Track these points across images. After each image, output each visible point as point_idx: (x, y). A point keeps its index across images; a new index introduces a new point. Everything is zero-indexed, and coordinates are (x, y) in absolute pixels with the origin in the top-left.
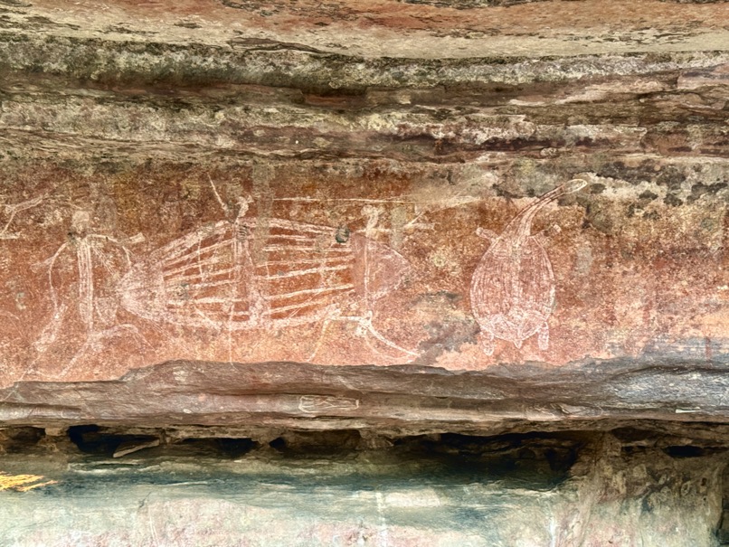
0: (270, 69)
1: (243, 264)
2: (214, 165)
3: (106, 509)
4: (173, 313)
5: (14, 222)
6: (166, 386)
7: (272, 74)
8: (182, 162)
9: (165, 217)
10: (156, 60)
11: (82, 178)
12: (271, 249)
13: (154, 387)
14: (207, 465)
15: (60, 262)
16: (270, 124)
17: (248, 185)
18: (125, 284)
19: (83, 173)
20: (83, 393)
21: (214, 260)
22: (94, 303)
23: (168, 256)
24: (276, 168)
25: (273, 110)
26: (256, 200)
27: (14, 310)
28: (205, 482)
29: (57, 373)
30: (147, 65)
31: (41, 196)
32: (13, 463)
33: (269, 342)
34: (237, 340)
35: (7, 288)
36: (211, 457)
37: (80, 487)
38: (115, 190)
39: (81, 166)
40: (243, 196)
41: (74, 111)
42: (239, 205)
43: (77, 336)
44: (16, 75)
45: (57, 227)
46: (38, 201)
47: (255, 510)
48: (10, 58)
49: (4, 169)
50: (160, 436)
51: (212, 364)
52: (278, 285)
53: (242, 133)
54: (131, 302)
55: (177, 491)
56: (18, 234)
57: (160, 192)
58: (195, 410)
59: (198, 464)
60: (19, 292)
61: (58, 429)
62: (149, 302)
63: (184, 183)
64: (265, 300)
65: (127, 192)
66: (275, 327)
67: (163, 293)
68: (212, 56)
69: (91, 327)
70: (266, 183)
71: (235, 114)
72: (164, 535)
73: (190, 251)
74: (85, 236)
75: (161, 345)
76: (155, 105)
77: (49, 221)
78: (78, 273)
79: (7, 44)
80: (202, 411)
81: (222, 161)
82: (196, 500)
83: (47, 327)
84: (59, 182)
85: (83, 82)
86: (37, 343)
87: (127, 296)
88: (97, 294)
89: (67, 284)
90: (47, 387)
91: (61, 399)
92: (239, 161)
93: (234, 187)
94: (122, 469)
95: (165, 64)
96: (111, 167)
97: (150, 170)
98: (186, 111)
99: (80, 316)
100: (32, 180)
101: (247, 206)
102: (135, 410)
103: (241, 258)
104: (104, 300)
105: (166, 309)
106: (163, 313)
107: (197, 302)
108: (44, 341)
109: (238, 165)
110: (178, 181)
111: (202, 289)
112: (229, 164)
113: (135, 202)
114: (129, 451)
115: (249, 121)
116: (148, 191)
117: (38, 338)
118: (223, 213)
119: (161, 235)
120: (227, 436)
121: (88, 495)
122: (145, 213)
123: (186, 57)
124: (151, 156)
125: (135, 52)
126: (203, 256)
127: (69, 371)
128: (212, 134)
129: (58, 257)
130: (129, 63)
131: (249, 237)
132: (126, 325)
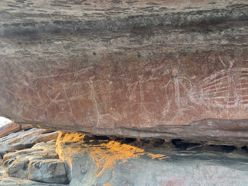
0: (242, 14)
1: (231, 84)
2: (220, 50)
3: (186, 167)
4: (207, 102)
5: (155, 74)
6: (205, 127)
7: (242, 16)
8: (208, 50)
9: (203, 69)
10: (200, 16)
11: (175, 58)
12: (242, 79)
13: (201, 127)
14: (219, 154)
15: (169, 86)
16: (241, 34)
17: (233, 57)
18: (190, 93)
20: (178, 129)
21: (221, 83)
22: (180, 99)
23: (204, 83)
24: (243, 49)
25: (242, 29)
26: (236, 62)
27: (155, 102)
28: (218, 160)
29: (169, 122)
30: (197, 19)
31: (162, 65)
32: (155, 150)
33: (243, 112)
34: (230, 111)
35: (153, 95)
36: (220, 152)
37: (177, 159)
38: (186, 61)
39: (175, 55)
40: (231, 60)
41: (173, 37)
42: (229, 64)
43: (175, 110)
44: (155, 27)
45: (168, 75)
46: (162, 67)
47: (238, 171)
48: (153, 22)
49: (151, 57)
50: (202, 144)
51: (221, 119)
52: (245, 91)
53: (231, 38)
54: (192, 99)
55: (209, 163)
56: (156, 78)
57: (201, 61)
58: (215, 135)
59: (216, 154)
60: (157, 96)
61: (169, 140)
62: (198, 99)
63: (209, 58)
64: (240, 97)
65: (190, 62)
66: (244, 107)
67: (203, 95)
68: (220, 13)
69: (179, 107)
70: (240, 55)
71: (228, 32)
72: (206, 177)
73: (212, 81)
74: (176, 77)
75: (203, 113)
76: (200, 32)
77: (165, 73)
78: (175, 90)
79: (153, 17)
80: (218, 136)
81: (223, 49)
82: (216, 166)
83: (166, 107)
84: (168, 60)
85: (176, 27)
86: (163, 112)
87: (191, 97)
88: (181, 96)
89: (171, 93)
90: (166, 127)
91: (170, 130)
92: (229, 48)
93: (227, 58)
94: (190, 154)
95: (203, 17)
96: (184, 54)
97: (197, 54)
98: (211, 33)
99: (176, 104)
100: (160, 61)
101: (232, 64)
102: (194, 135)
103: (231, 82)
104: (183, 98)
105: (204, 101)
107: (215, 98)
108: (165, 112)
109: (229, 50)
110: (207, 57)
111: (217, 94)
112: (226, 49)
113: (193, 65)
114: (192, 148)
115: (233, 33)
116: (197, 61)
117: (163, 111)
118: (224, 67)
119: (202, 76)
120: (225, 145)
121: (179, 162)
122: (196, 68)
123: (211, 14)
124: (198, 49)
125: (193, 15)
126: (217, 82)
127: (173, 121)
128: (220, 40)
129: (168, 84)
130: (191, 19)
131: (234, 75)
132: (191, 106)
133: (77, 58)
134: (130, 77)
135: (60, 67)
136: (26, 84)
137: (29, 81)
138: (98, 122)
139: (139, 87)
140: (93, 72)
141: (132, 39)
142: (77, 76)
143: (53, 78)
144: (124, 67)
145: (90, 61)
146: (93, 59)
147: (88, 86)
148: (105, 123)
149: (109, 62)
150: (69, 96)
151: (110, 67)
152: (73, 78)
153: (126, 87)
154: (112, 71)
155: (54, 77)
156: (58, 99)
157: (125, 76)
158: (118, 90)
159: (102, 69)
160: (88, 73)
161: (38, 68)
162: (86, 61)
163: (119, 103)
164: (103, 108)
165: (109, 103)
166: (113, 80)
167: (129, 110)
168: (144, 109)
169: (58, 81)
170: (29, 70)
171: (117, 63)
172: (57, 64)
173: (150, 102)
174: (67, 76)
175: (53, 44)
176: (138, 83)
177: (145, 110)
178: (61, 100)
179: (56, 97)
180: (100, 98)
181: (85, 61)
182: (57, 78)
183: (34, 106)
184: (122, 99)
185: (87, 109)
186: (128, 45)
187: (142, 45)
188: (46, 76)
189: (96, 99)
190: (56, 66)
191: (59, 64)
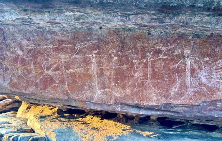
4: (219, 84)
5: (165, 53)
6: (213, 108)
9: (217, 52)
11: (188, 39)
13: (209, 108)
14: (203, 133)
15: (179, 66)
18: (202, 74)
19: (188, 38)
20: (184, 108)
22: (190, 79)
23: (217, 65)
27: (164, 80)
28: (205, 139)
29: (177, 101)
31: (174, 45)
35: (162, 73)
36: (203, 130)
38: (199, 43)
39: (188, 36)
41: (198, 18)
43: (185, 90)
44: (186, 8)
45: (179, 55)
48: (185, 3)
49: (162, 36)
54: (204, 80)
56: (166, 57)
57: (215, 44)
60: (165, 75)
62: (210, 80)
65: (204, 44)
67: (215, 77)
69: (189, 87)
74: (188, 58)
75: (214, 94)
77: (176, 53)
78: (186, 69)
83: (175, 86)
84: (180, 40)
86: (171, 91)
87: (202, 78)
88: (192, 76)
89: (182, 73)
90: (173, 105)
91: (176, 109)
96: (198, 36)
97: (212, 37)
99: (186, 83)
100: (171, 40)
104: (194, 79)
105: (216, 82)
106: (215, 84)
108: (173, 91)
113: (206, 47)
114: (177, 126)
116: (211, 44)
117: (171, 90)
119: (215, 58)
120: (209, 124)
122: (210, 51)
124: (213, 32)
127: (181, 101)
129: (179, 64)
132: (202, 87)
133: (80, 31)
134: (137, 54)
135: (61, 38)
136: (20, 53)
137: (24, 50)
138: (96, 97)
139: (147, 64)
140: (97, 46)
141: (154, 17)
142: (79, 49)
143: (51, 48)
144: (132, 44)
145: (95, 34)
146: (99, 33)
147: (90, 59)
148: (103, 98)
149: (116, 37)
150: (66, 68)
151: (116, 42)
152: (74, 51)
153: (133, 64)
154: (118, 46)
155: (53, 48)
156: (54, 70)
157: (132, 52)
158: (123, 66)
159: (107, 43)
160: (91, 46)
161: (36, 37)
162: (90, 34)
163: (122, 79)
164: (103, 83)
165: (111, 78)
166: (118, 56)
167: (134, 86)
168: (150, 86)
169: (57, 52)
170: (26, 38)
171: (124, 39)
172: (57, 35)
173: (158, 80)
174: (67, 48)
175: (62, 15)
176: (147, 61)
177: (152, 88)
178: (57, 72)
179: (52, 69)
180: (102, 73)
181: (88, 34)
182: (56, 49)
183: (24, 77)
184: (127, 75)
185: (84, 83)
186: (147, 22)
187: (162, 23)
188: (44, 46)
189: (97, 73)
190: (56, 37)
191: (60, 35)
